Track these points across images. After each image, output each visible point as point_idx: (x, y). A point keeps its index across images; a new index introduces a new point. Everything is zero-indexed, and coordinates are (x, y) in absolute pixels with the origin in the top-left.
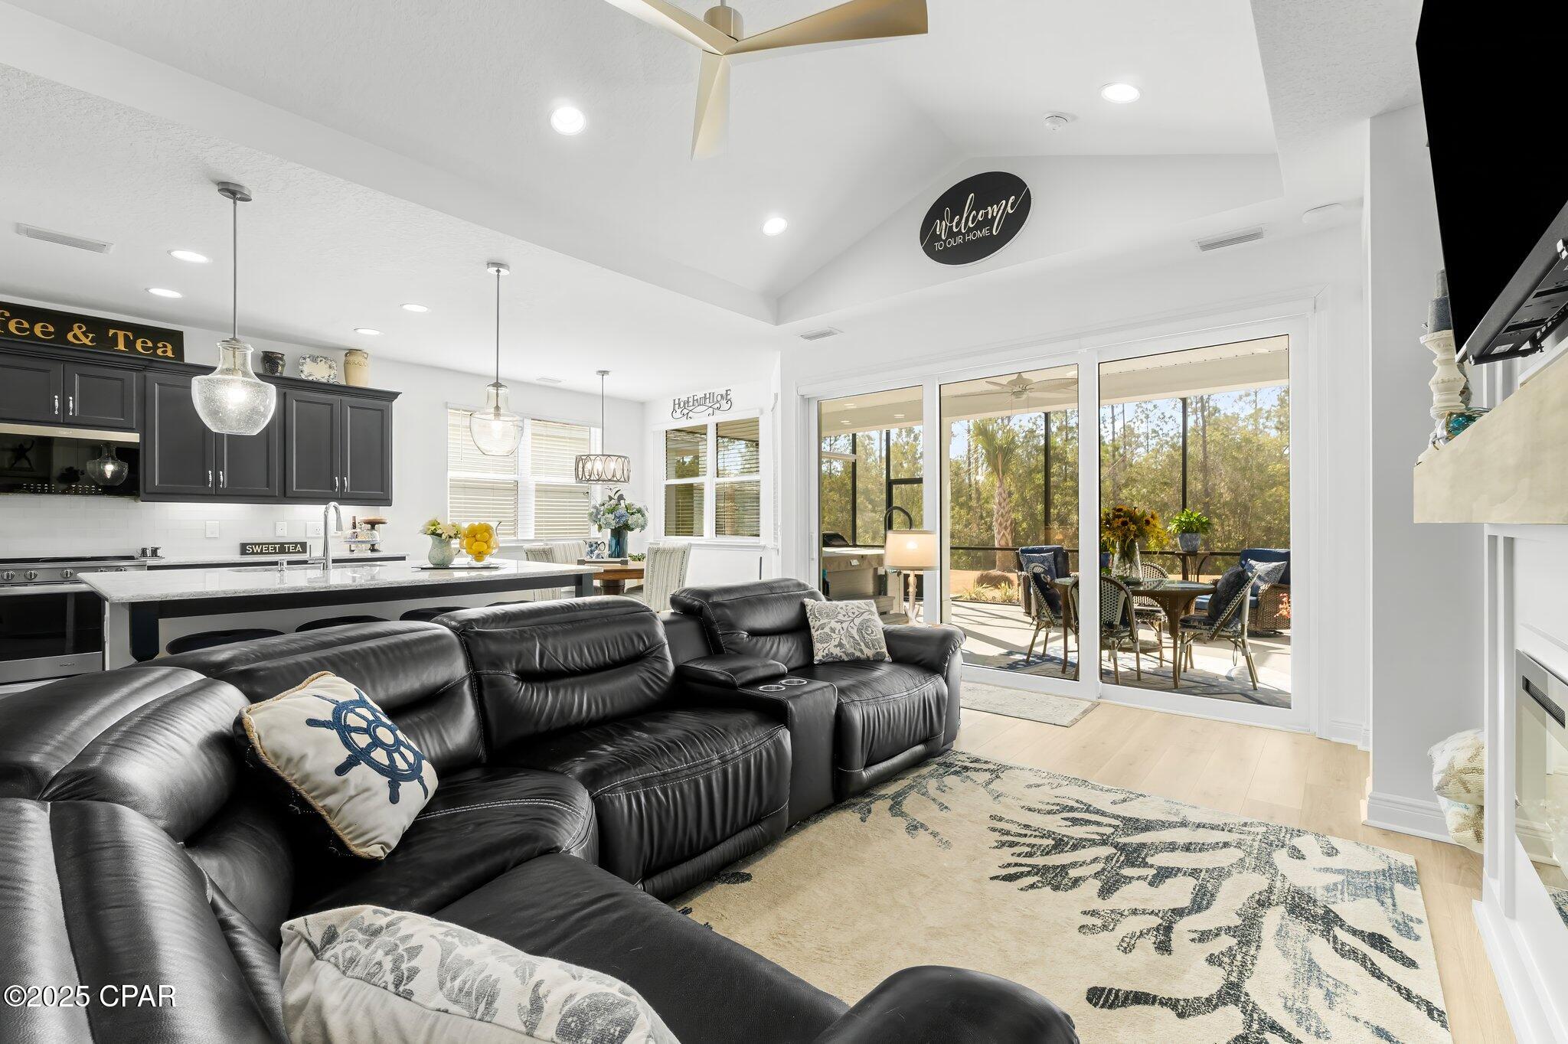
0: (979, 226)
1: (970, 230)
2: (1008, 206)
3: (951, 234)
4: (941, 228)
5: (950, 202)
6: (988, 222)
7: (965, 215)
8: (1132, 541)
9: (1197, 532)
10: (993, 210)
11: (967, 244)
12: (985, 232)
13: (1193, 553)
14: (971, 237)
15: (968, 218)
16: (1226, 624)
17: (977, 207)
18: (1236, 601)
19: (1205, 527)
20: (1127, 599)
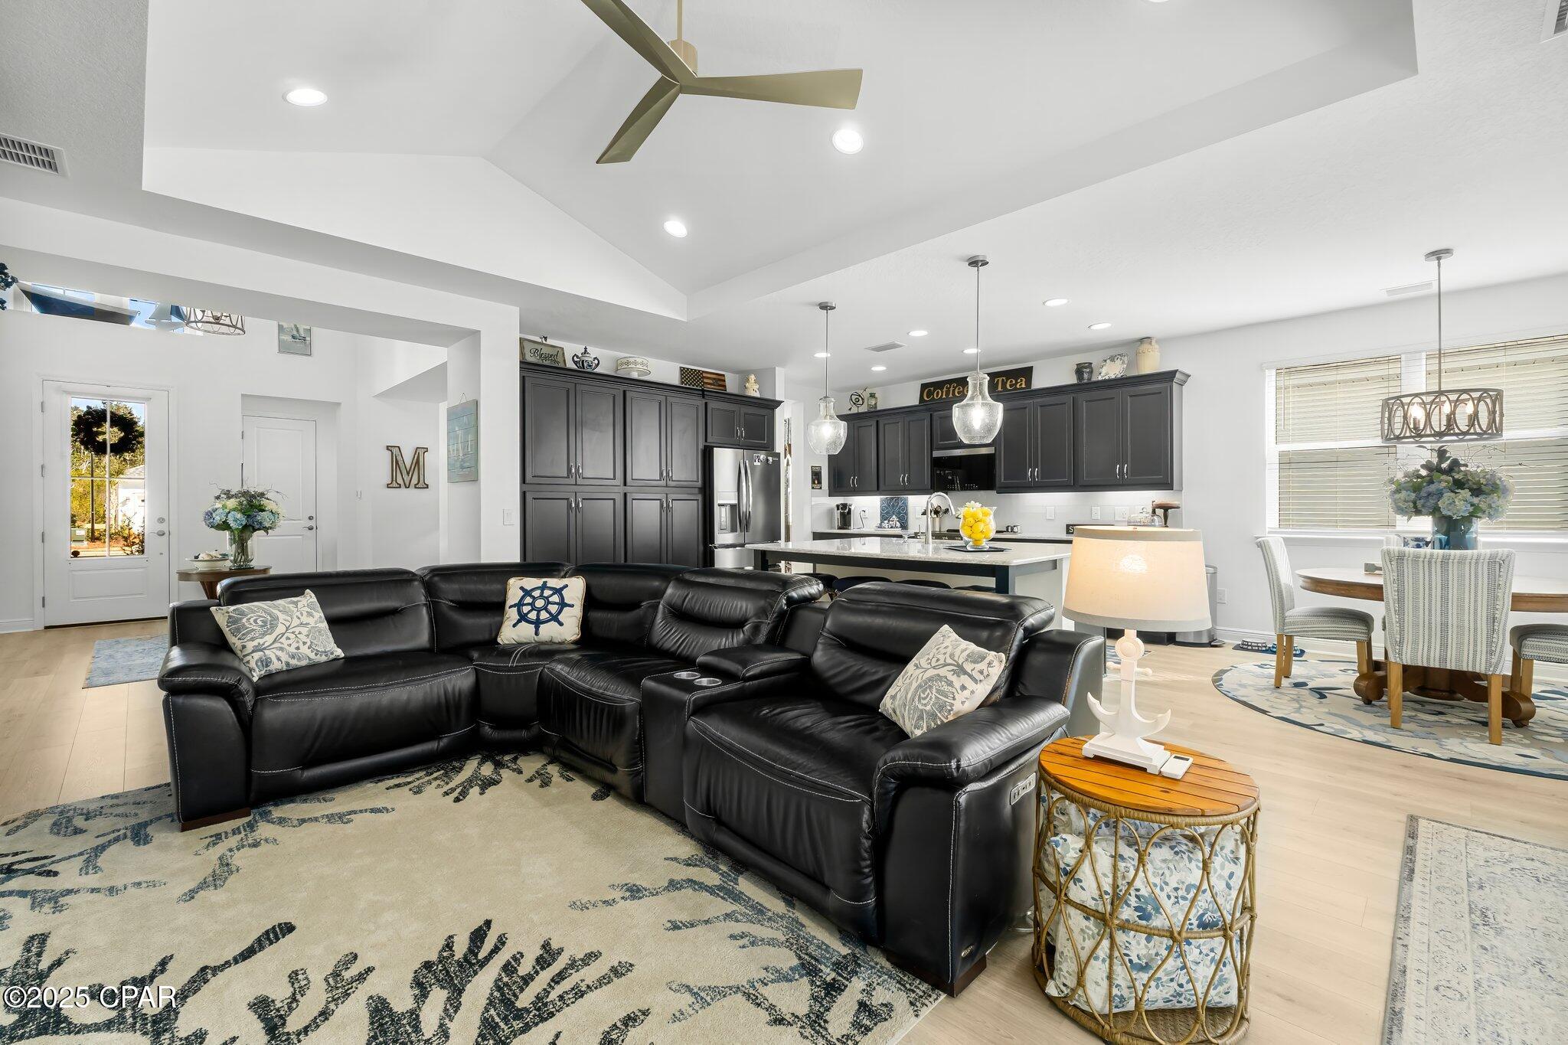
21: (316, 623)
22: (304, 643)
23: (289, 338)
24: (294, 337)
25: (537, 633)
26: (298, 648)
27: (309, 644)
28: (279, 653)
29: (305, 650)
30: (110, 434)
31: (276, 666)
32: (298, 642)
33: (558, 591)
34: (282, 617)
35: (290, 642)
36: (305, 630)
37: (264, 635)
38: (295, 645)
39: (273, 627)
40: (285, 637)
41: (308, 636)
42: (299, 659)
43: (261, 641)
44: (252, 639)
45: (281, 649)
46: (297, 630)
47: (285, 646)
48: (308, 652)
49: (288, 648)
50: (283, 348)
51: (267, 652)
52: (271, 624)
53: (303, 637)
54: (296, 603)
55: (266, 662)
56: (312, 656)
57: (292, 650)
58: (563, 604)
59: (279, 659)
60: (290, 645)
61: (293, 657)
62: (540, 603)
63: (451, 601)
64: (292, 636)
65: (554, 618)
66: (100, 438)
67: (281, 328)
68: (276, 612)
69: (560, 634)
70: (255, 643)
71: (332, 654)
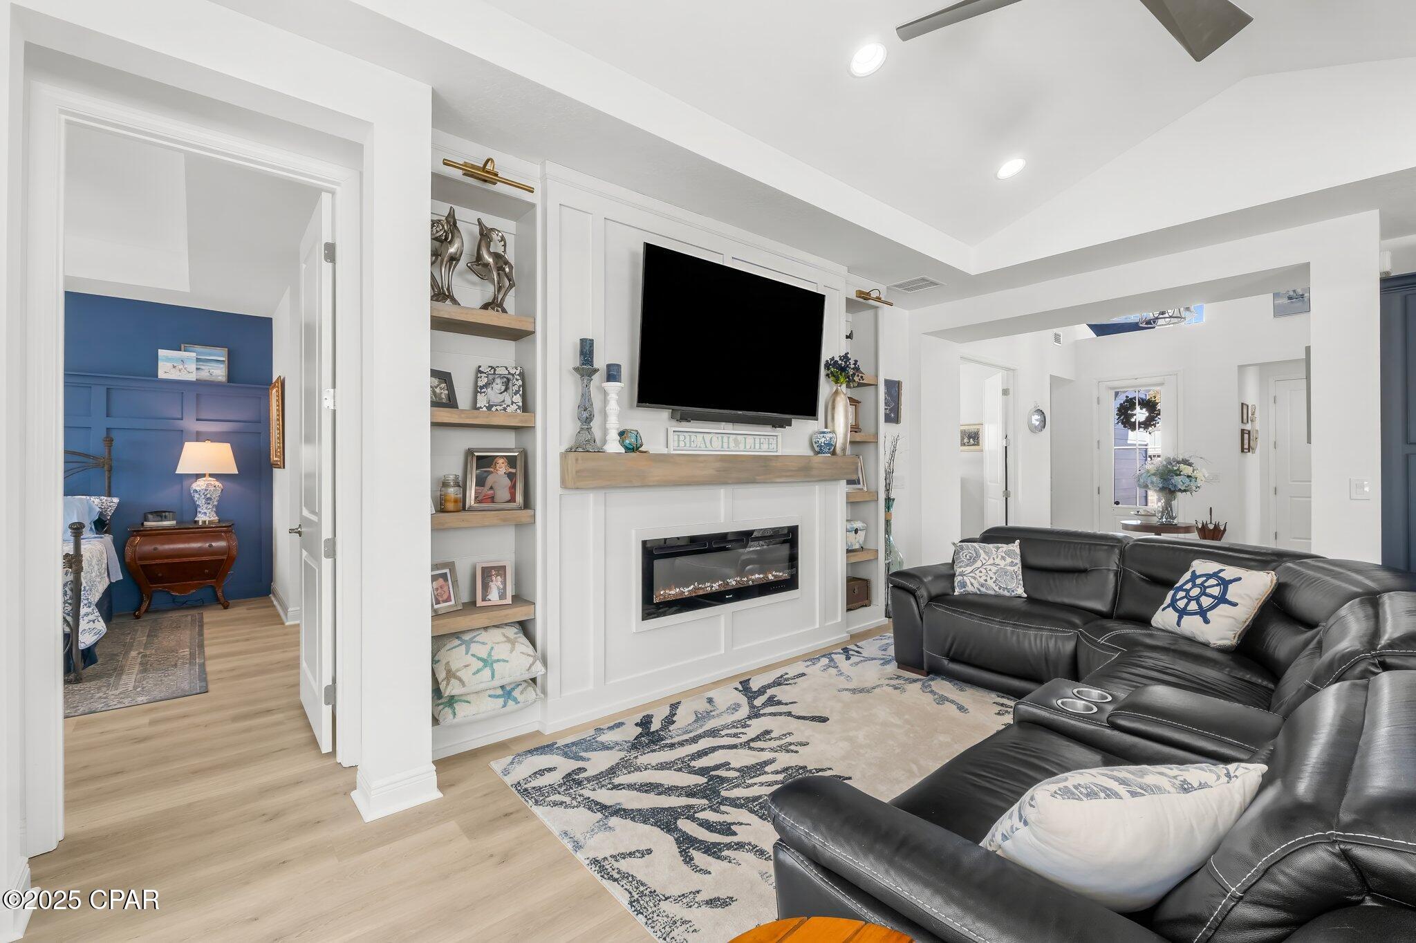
21: (1005, 565)
22: (991, 578)
23: (1285, 301)
24: (1290, 298)
25: (1179, 624)
26: (986, 580)
27: (994, 579)
28: (973, 580)
29: (990, 583)
30: (1140, 414)
31: (970, 589)
32: (987, 576)
33: (1225, 584)
34: (983, 555)
35: (981, 574)
36: (994, 569)
37: (967, 565)
38: (984, 578)
39: (975, 561)
40: (978, 571)
41: (995, 573)
42: (987, 589)
43: (964, 569)
44: (960, 567)
45: (975, 578)
46: (989, 567)
47: (978, 577)
48: (993, 585)
49: (979, 578)
50: (1279, 312)
51: (965, 578)
52: (974, 559)
53: (991, 574)
54: (998, 548)
55: (963, 585)
56: (997, 589)
57: (982, 580)
58: (1222, 600)
59: (972, 584)
60: (980, 577)
61: (982, 586)
62: (1195, 592)
63: (1139, 572)
64: (984, 571)
65: (1202, 613)
66: (1133, 420)
67: (1276, 296)
68: (981, 551)
69: (1202, 633)
70: (961, 570)
71: (1013, 591)
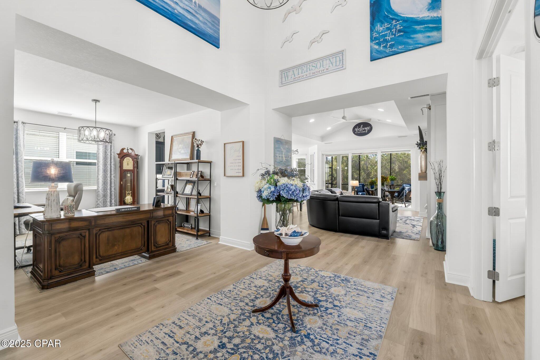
0: (364, 130)
1: (362, 131)
2: (369, 128)
3: (358, 131)
4: (356, 130)
5: (358, 125)
6: (365, 130)
7: (361, 128)
8: (384, 182)
9: (394, 180)
10: (366, 128)
11: (361, 133)
12: (364, 132)
13: (393, 185)
14: (362, 132)
15: (361, 129)
16: (401, 197)
17: (363, 127)
18: (403, 192)
19: (395, 179)
20: (384, 192)
